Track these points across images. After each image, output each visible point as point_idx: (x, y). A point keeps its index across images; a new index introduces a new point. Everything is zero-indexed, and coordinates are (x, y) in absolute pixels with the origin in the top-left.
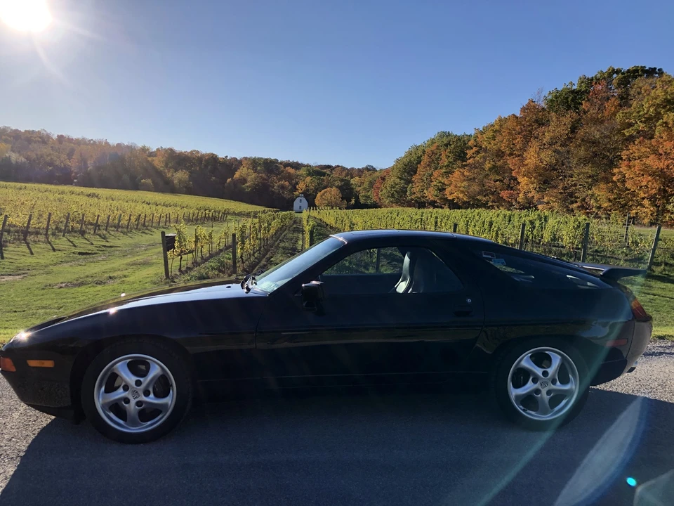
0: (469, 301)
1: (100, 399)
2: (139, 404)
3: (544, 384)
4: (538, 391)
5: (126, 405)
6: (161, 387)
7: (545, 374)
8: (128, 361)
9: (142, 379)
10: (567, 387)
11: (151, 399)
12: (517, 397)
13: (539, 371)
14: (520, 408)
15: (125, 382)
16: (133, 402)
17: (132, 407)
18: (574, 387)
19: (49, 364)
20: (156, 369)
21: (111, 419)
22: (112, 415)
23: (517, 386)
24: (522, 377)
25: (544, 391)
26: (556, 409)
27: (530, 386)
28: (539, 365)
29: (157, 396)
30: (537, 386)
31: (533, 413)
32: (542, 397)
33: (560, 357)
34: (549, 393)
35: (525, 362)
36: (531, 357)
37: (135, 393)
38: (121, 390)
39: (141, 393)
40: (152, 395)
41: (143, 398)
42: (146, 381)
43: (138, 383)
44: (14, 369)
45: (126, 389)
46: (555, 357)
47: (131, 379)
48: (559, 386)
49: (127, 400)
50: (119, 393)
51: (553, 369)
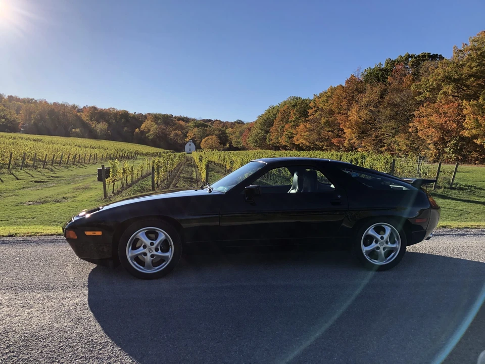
0: (339, 196)
1: (130, 254)
2: (152, 256)
3: (382, 244)
4: (378, 248)
5: (145, 257)
6: (165, 246)
7: (382, 238)
8: (146, 231)
9: (154, 242)
10: (394, 246)
11: (159, 253)
12: (367, 252)
13: (379, 237)
14: (368, 258)
15: (144, 243)
16: (149, 255)
17: (148, 258)
18: (398, 246)
19: (99, 233)
20: (162, 235)
21: (134, 264)
22: (135, 263)
23: (366, 245)
24: (369, 240)
25: (381, 248)
26: (388, 258)
27: (374, 245)
28: (379, 233)
29: (163, 251)
30: (378, 245)
31: (375, 261)
32: (380, 252)
33: (390, 228)
34: (384, 249)
35: (371, 231)
36: (374, 229)
37: (150, 250)
38: (142, 248)
39: (154, 250)
40: (160, 251)
41: (155, 253)
42: (157, 243)
43: (152, 244)
44: (76, 237)
45: (144, 247)
46: (387, 229)
47: (148, 241)
48: (390, 245)
49: (145, 254)
50: (140, 250)
51: (387, 235)
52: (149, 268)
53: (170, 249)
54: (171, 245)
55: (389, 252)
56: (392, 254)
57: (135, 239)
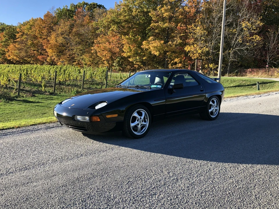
8: (137, 112)
11: (144, 123)
13: (213, 104)
14: (210, 115)
16: (140, 125)
17: (139, 126)
18: (218, 108)
19: (116, 115)
24: (210, 106)
26: (215, 114)
30: (213, 108)
31: (212, 116)
39: (142, 122)
40: (144, 122)
41: (142, 123)
42: (142, 117)
43: (141, 118)
44: (99, 120)
45: (138, 121)
46: (215, 101)
47: (139, 117)
48: (216, 108)
49: (138, 124)
50: (136, 122)
51: (215, 104)
52: (139, 132)
53: (146, 120)
54: (147, 118)
55: (216, 110)
56: (216, 112)
57: (133, 116)
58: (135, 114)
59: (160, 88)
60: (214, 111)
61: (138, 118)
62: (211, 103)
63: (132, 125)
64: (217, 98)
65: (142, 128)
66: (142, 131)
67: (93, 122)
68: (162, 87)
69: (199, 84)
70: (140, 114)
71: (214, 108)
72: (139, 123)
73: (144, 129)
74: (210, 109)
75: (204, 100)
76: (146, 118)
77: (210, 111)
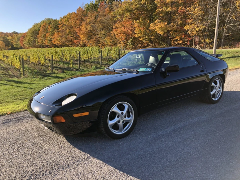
0: (202, 67)
1: (109, 123)
2: (123, 122)
8: (117, 106)
11: (127, 119)
13: (216, 86)
14: (212, 98)
17: (121, 123)
18: (221, 89)
19: (86, 114)
20: (127, 106)
21: (112, 130)
27: (214, 91)
31: (214, 99)
36: (213, 82)
37: (122, 118)
38: (116, 118)
39: (124, 117)
40: (127, 117)
41: (125, 119)
42: (125, 112)
43: (122, 113)
44: (64, 121)
45: (118, 117)
46: (218, 81)
47: (120, 112)
48: (219, 90)
49: (119, 121)
50: (116, 119)
51: (218, 85)
52: (121, 131)
53: (131, 114)
54: (132, 112)
55: (219, 92)
56: (219, 94)
57: (111, 112)
58: (115, 109)
59: (149, 72)
60: (217, 92)
61: (118, 114)
62: (213, 84)
63: (111, 123)
64: (220, 78)
65: (124, 125)
66: (125, 128)
67: (56, 123)
68: (152, 70)
69: (199, 63)
70: (121, 108)
71: (217, 90)
72: (121, 120)
73: (128, 125)
74: (211, 92)
75: (205, 80)
76: (130, 111)
77: (212, 93)
